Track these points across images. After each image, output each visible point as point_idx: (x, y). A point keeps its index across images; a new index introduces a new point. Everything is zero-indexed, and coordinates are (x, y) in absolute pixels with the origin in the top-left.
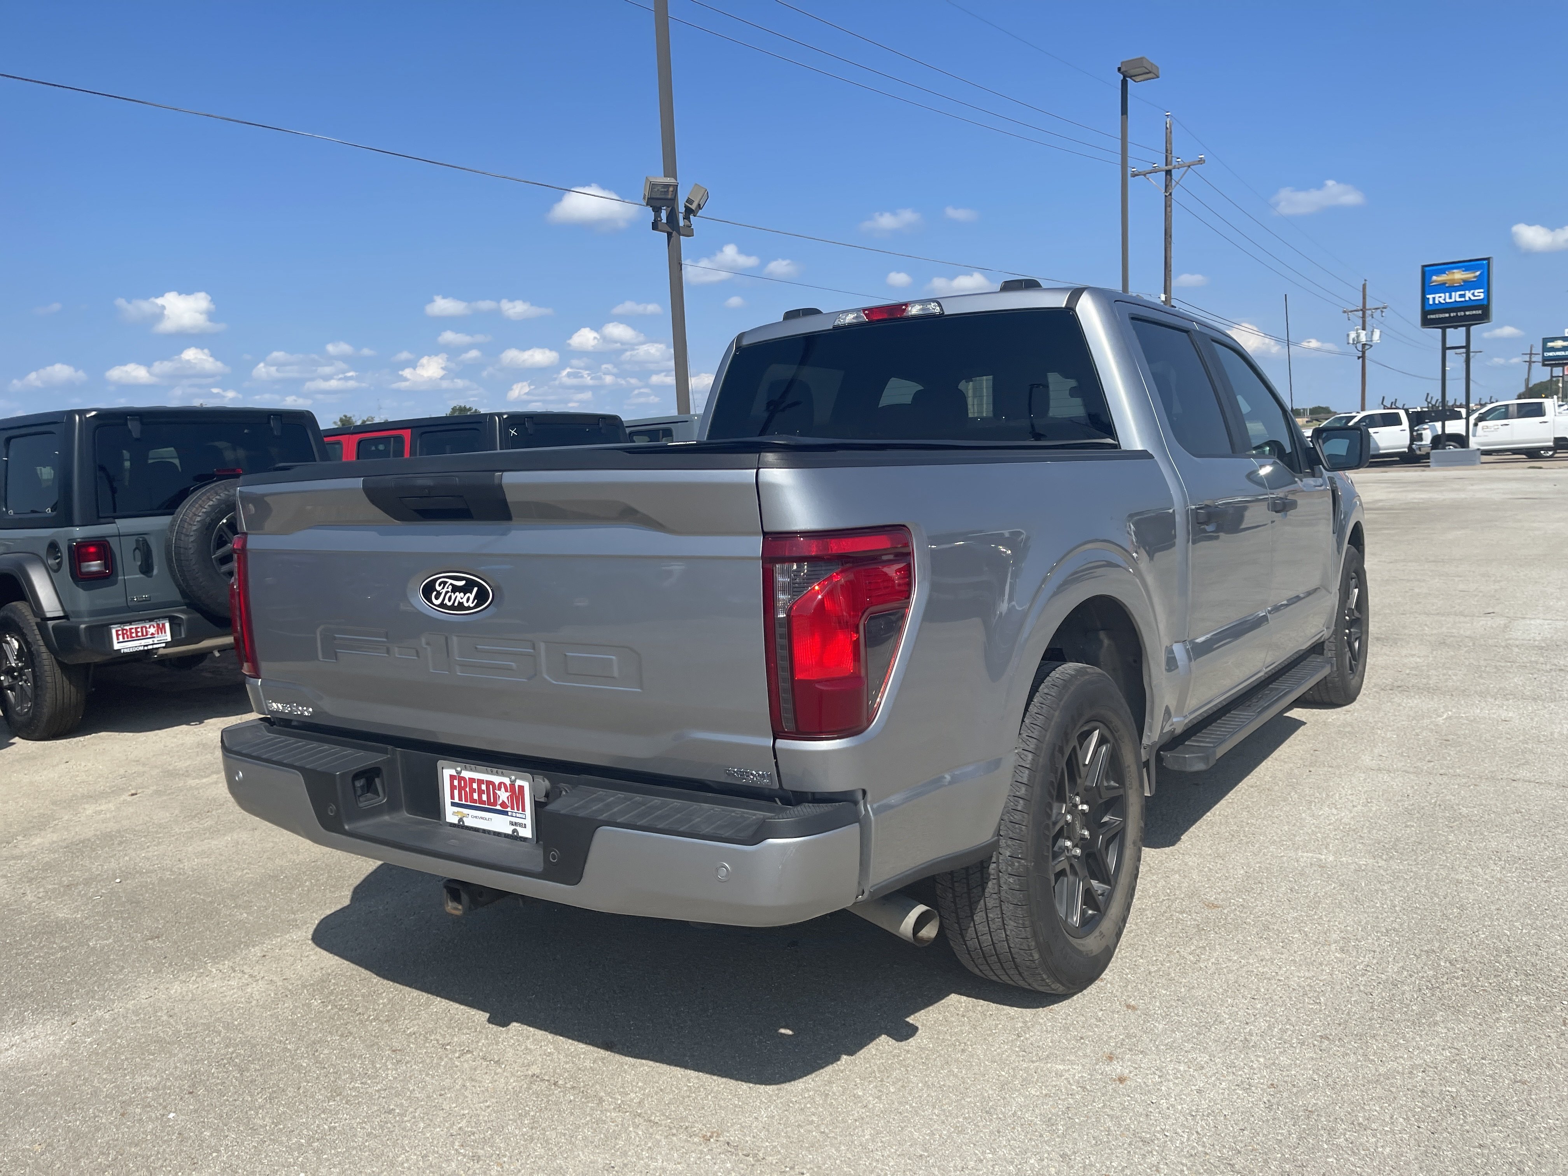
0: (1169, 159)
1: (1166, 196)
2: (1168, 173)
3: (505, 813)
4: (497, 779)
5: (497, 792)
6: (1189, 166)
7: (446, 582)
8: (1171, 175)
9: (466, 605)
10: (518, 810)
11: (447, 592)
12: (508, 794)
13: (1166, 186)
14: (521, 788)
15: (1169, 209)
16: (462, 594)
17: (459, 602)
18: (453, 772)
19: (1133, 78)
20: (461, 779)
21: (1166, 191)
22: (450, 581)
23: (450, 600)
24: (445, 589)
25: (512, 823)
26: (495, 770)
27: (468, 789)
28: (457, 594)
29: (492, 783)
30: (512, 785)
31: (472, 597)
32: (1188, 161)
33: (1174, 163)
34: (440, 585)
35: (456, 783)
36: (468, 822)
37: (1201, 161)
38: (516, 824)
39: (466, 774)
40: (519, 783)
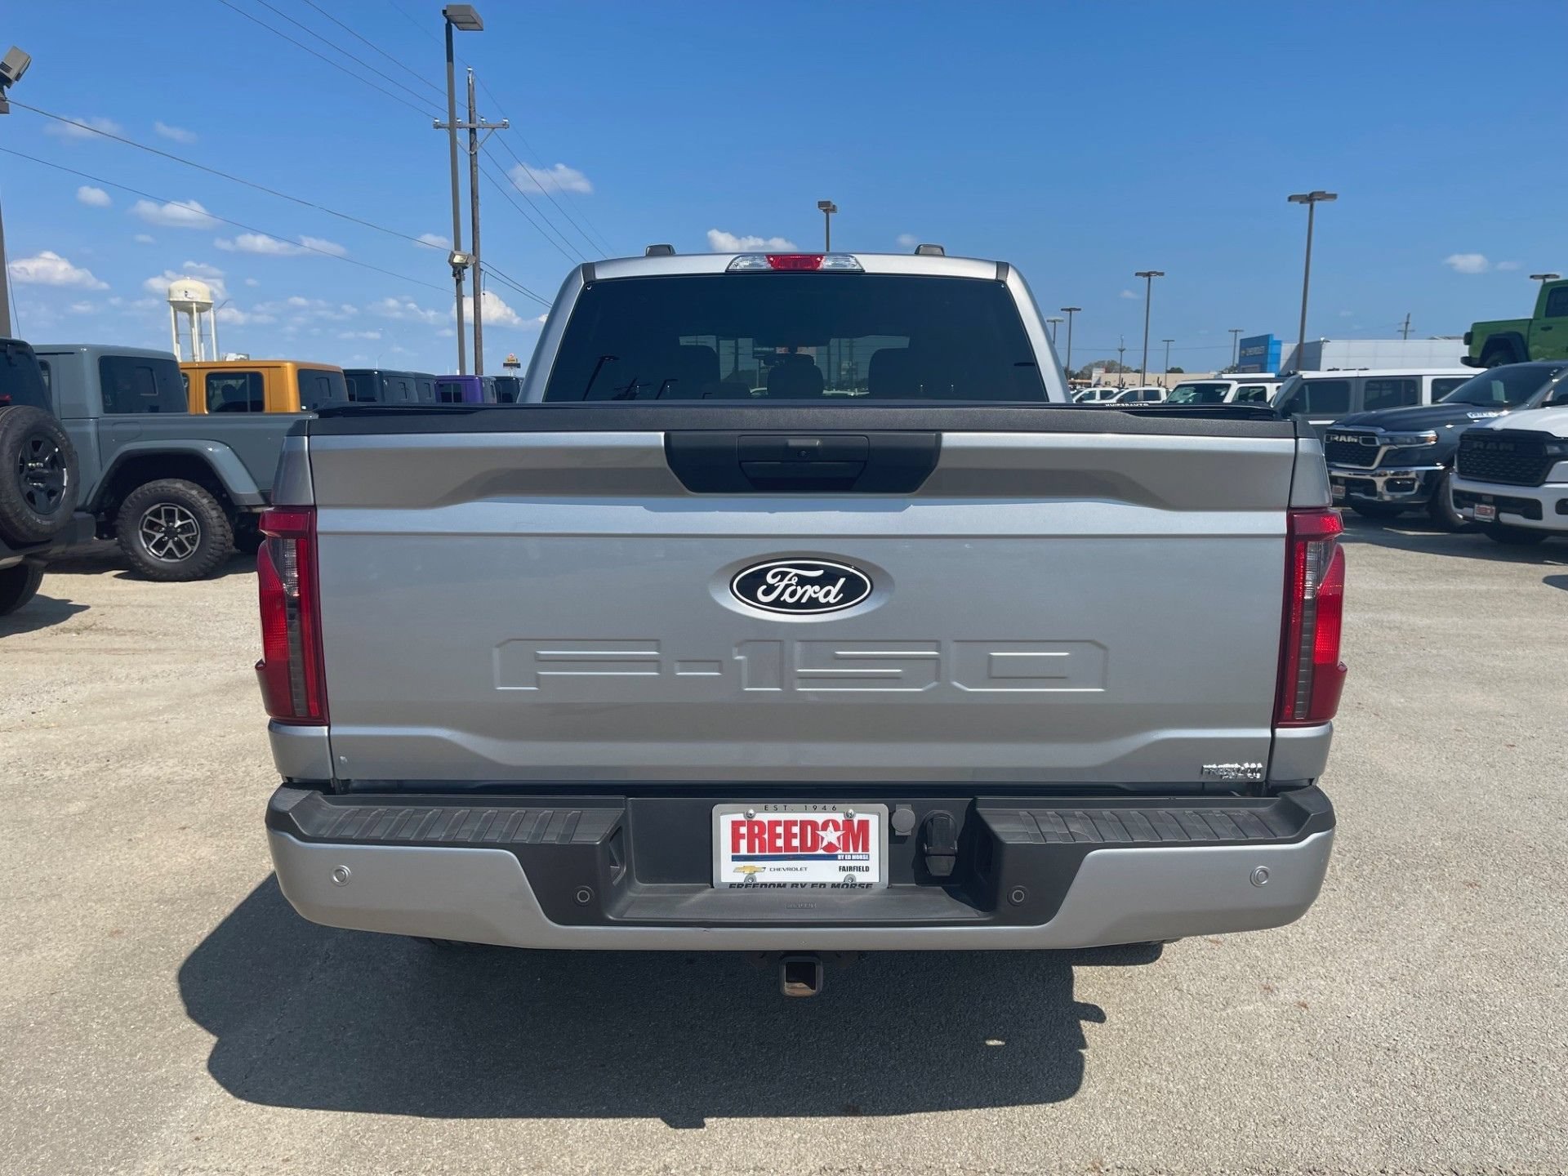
0: (473, 116)
1: (471, 155)
2: (472, 131)
3: (835, 857)
4: (820, 818)
5: (821, 833)
6: (494, 128)
7: (789, 573)
8: (475, 134)
9: (822, 600)
10: (856, 849)
11: (787, 586)
12: (839, 833)
13: (471, 145)
14: (864, 825)
15: (474, 169)
16: (817, 588)
17: (810, 596)
18: (740, 817)
19: (458, 25)
20: (751, 824)
21: (471, 149)
22: (794, 571)
23: (792, 594)
24: (786, 582)
25: (843, 869)
26: (821, 806)
27: (766, 836)
28: (808, 587)
29: (814, 824)
30: (848, 823)
31: (834, 591)
32: (492, 123)
33: (478, 122)
34: (774, 576)
35: (743, 830)
36: (761, 878)
37: (505, 126)
38: (850, 868)
39: (765, 817)
40: (858, 817)
